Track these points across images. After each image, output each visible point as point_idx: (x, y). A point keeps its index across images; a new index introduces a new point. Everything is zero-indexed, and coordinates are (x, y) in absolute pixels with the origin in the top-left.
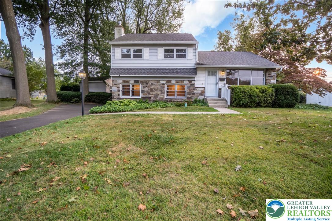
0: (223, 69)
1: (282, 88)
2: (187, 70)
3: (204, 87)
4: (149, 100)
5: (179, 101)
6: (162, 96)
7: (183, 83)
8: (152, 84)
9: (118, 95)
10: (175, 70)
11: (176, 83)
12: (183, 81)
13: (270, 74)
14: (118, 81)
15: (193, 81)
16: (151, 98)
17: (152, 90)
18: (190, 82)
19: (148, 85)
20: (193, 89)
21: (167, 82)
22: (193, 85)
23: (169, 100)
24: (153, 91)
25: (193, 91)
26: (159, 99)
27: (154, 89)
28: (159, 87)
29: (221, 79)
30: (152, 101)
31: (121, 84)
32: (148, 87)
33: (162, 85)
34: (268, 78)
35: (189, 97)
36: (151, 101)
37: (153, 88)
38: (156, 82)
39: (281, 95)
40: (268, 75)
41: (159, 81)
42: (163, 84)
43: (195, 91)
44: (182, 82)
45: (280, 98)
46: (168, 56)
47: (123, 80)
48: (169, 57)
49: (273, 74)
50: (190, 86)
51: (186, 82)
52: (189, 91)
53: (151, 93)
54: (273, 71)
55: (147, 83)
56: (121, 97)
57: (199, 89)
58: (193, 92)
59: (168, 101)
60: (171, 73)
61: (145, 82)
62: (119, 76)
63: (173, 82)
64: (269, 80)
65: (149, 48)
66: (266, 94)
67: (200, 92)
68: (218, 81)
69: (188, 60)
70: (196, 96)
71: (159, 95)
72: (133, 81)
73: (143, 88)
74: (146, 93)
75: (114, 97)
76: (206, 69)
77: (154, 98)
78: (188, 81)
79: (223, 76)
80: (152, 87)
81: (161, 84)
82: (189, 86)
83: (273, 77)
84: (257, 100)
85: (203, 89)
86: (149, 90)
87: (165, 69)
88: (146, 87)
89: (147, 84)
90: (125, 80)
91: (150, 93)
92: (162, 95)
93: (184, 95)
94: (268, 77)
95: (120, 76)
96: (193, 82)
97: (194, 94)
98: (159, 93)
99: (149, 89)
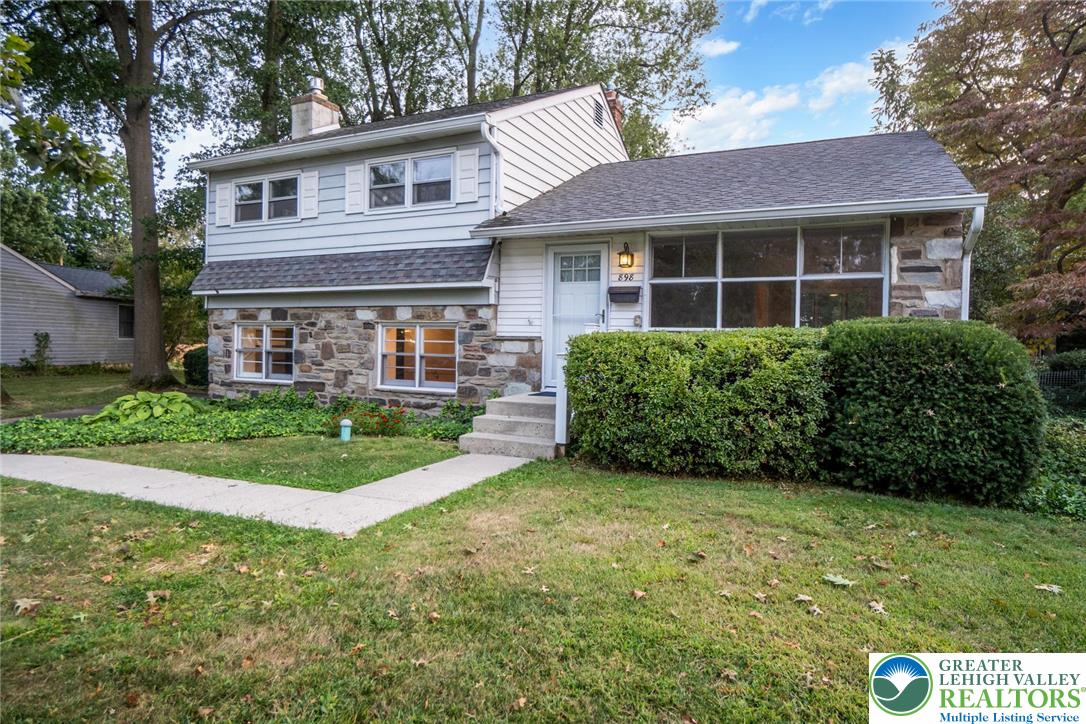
0: (626, 242)
2: (451, 255)
3: (530, 340)
4: (317, 394)
5: (424, 402)
6: (361, 380)
7: (443, 317)
8: (329, 327)
9: (223, 368)
10: (408, 258)
11: (413, 317)
12: (443, 310)
13: (917, 254)
14: (225, 312)
15: (481, 306)
16: (323, 384)
17: (327, 352)
18: (471, 312)
19: (316, 329)
20: (483, 348)
21: (380, 316)
22: (483, 327)
23: (387, 399)
24: (333, 356)
25: (483, 358)
26: (353, 392)
27: (334, 348)
28: (351, 338)
29: (622, 296)
30: (328, 400)
31: (236, 327)
32: (317, 336)
33: (361, 330)
34: (901, 278)
35: (467, 384)
36: (325, 397)
37: (333, 341)
38: (342, 317)
40: (904, 256)
41: (354, 309)
42: (368, 325)
43: (492, 360)
44: (436, 312)
46: (385, 199)
47: (240, 310)
48: (388, 204)
49: (938, 249)
50: (471, 335)
51: (454, 314)
52: (465, 357)
53: (327, 365)
54: (940, 229)
55: (313, 320)
56: (235, 379)
57: (506, 346)
58: (480, 364)
59: (383, 403)
60: (384, 274)
61: (306, 318)
62: (215, 292)
63: (404, 314)
64: (910, 288)
65: (316, 173)
67: (512, 362)
68: (603, 307)
69: (461, 208)
70: (496, 383)
71: (351, 373)
73: (301, 342)
74: (308, 362)
75: (215, 378)
76: (547, 243)
77: (336, 385)
78: (461, 309)
79: (629, 277)
80: (328, 339)
81: (360, 324)
82: (466, 335)
83: (937, 269)
85: (524, 347)
86: (319, 352)
87: (372, 257)
88: (309, 339)
89: (313, 324)
90: (244, 310)
91: (322, 365)
92: (364, 371)
93: (449, 377)
94: (902, 270)
95: (220, 292)
96: (482, 313)
97: (486, 372)
98: (351, 362)
99: (317, 347)
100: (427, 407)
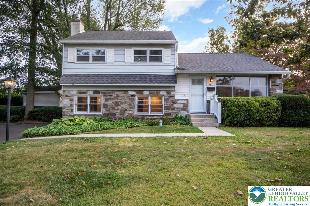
0: (212, 76)
1: (290, 99)
2: (163, 77)
3: (187, 100)
4: (113, 117)
5: (153, 118)
6: (131, 112)
7: (160, 94)
8: (117, 96)
9: (70, 110)
10: (149, 77)
11: (149, 94)
12: (159, 92)
13: (274, 82)
14: (71, 91)
15: (172, 91)
16: (115, 114)
17: (117, 104)
18: (169, 92)
19: (112, 97)
20: (173, 102)
21: (137, 93)
22: (173, 97)
23: (140, 117)
24: (119, 105)
25: (173, 105)
26: (127, 116)
27: (120, 103)
28: (126, 99)
29: (210, 89)
30: (117, 119)
31: (75, 96)
32: (112, 99)
33: (131, 98)
34: (272, 87)
35: (168, 112)
36: (116, 118)
37: (119, 101)
38: (123, 93)
39: (290, 109)
40: (272, 82)
41: (127, 91)
42: (133, 96)
43: (175, 105)
44: (158, 92)
45: (290, 113)
46: (139, 59)
47: (79, 91)
48: (140, 61)
49: (279, 81)
50: (169, 99)
51: (163, 93)
52: (167, 105)
53: (116, 108)
54: (278, 77)
55: (111, 94)
56: (75, 114)
57: (180, 102)
58: (172, 107)
59: (139, 119)
60: (143, 81)
61: (108, 94)
62: (72, 85)
63: (146, 93)
64: (274, 89)
65: (113, 49)
66: (269, 109)
67: (181, 106)
68: (205, 92)
69: (165, 64)
70: (177, 112)
71: (126, 110)
72: (92, 91)
73: (106, 101)
74: (109, 107)
75: (66, 114)
76: (189, 75)
77: (120, 114)
78: (165, 92)
79: (212, 85)
80: (117, 100)
81: (130, 95)
82: (167, 99)
83: (278, 85)
84: (257, 116)
85: (185, 102)
86: (114, 104)
87: (136, 76)
88: (109, 100)
89: (111, 96)
90: (80, 91)
91: (115, 108)
92: (131, 110)
93: (161, 111)
94: (272, 85)
95: (74, 84)
96: (172, 93)
97: (174, 109)
98: (127, 107)
99: (113, 103)
100: (154, 119)
